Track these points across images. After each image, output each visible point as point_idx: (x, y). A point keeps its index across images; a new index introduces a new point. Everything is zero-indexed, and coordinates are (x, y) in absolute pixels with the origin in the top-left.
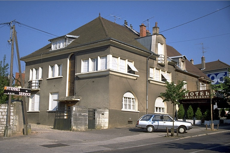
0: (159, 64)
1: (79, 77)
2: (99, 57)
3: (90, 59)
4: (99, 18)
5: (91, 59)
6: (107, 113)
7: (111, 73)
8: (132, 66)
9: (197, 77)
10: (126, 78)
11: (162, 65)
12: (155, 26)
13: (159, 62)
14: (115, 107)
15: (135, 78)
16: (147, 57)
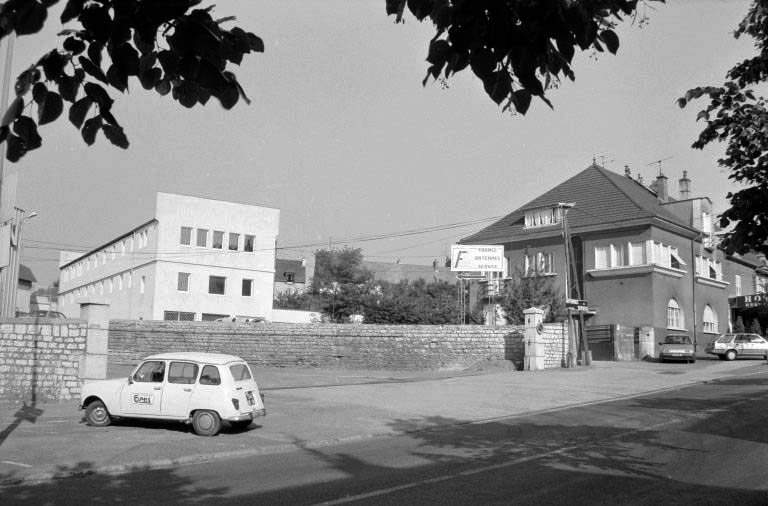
0: (706, 249)
1: (593, 275)
2: (630, 244)
3: (612, 246)
4: (595, 167)
5: (615, 245)
6: (652, 333)
7: (655, 269)
8: (675, 254)
9: (754, 267)
10: (670, 276)
11: (709, 251)
12: (682, 177)
13: (706, 245)
14: (659, 324)
15: (680, 275)
16: (692, 239)
